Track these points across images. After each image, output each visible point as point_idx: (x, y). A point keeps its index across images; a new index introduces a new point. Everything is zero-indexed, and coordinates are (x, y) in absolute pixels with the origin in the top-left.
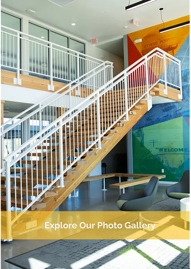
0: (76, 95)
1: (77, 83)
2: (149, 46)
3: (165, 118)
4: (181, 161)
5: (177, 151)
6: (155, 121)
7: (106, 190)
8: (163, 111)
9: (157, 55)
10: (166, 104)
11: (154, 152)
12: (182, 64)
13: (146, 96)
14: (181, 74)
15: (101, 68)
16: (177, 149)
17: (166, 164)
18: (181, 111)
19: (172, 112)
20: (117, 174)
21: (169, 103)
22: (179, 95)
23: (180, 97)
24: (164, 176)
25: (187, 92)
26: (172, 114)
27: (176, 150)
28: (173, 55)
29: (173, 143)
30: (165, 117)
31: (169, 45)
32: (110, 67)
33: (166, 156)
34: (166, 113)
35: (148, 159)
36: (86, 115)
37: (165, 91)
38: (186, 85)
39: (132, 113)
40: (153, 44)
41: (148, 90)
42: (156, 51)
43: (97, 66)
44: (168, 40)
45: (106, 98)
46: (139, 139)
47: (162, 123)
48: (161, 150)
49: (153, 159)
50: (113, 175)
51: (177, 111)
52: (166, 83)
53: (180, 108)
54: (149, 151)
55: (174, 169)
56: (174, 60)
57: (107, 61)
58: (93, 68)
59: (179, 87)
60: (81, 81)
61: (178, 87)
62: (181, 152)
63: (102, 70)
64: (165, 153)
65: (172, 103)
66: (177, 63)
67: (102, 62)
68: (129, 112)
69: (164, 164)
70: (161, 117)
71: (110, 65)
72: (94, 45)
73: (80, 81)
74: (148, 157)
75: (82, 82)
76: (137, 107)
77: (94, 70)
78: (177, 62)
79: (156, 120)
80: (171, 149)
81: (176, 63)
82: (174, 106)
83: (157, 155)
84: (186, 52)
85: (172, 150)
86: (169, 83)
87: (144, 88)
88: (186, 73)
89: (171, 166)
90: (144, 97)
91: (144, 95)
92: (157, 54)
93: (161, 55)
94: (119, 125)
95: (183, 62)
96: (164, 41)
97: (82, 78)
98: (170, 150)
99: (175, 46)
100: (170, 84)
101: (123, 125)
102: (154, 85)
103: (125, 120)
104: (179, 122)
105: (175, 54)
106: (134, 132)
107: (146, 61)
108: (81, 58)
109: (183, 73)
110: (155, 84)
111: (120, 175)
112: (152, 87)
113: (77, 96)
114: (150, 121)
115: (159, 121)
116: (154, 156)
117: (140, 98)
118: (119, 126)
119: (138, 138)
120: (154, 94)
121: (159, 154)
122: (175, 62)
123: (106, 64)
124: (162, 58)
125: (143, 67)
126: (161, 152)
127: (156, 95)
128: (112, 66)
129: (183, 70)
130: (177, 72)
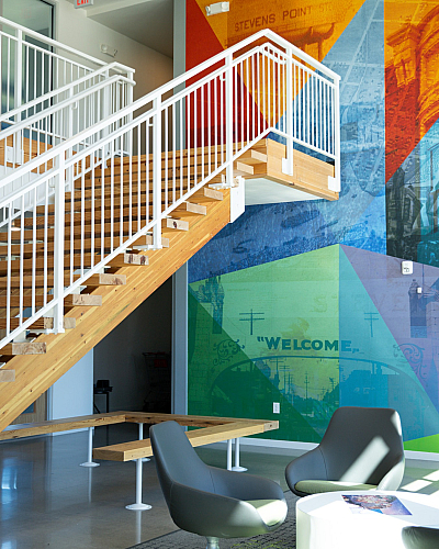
0: (6, 161)
1: (10, 125)
2: (249, 24)
3: (286, 247)
4: (331, 380)
5: (319, 348)
6: (259, 257)
7: (96, 465)
8: (284, 226)
9: (265, 53)
10: (292, 205)
11: (253, 349)
12: (343, 86)
13: (223, 176)
14: (341, 116)
15: (97, 82)
16: (321, 343)
17: (287, 387)
18: (334, 228)
19: (308, 232)
20: (131, 416)
21: (301, 203)
22: (330, 178)
23: (334, 185)
24: (275, 425)
25: (356, 172)
26: (309, 235)
27: (317, 345)
28: (319, 59)
29: (308, 325)
30: (288, 243)
31: (308, 25)
32: (126, 84)
33: (287, 362)
34: (291, 233)
35: (234, 369)
36: (40, 227)
37: (285, 163)
38: (354, 150)
39: (175, 224)
40: (260, 21)
41: (231, 158)
42: (263, 40)
43: (82, 75)
44: (307, 12)
45: (108, 176)
46: (209, 308)
47: (279, 263)
48: (272, 343)
49: (248, 369)
50: (119, 419)
51: (324, 227)
52: (291, 139)
53: (332, 219)
54: (238, 346)
55: (309, 404)
56: (320, 73)
57: (116, 64)
58: (69, 82)
59: (331, 156)
60: (27, 119)
61: (329, 154)
62: (332, 352)
63: (98, 88)
64: (286, 352)
65: (311, 202)
66: (329, 83)
67: (102, 66)
68: (164, 221)
69: (281, 387)
70: (277, 244)
71: (126, 75)
72: (84, 12)
73: (23, 118)
74: (234, 366)
75: (29, 122)
76: (191, 208)
77: (70, 86)
78: (329, 79)
79: (261, 253)
80: (303, 343)
81: (325, 81)
82: (316, 213)
83: (261, 359)
84: (359, 49)
85: (306, 345)
86: (299, 141)
87: (219, 153)
88: (354, 113)
89: (302, 393)
90: (216, 180)
91: (217, 171)
92: (266, 49)
93: (280, 52)
94: (131, 259)
95: (346, 78)
96: (293, 14)
97: (31, 109)
98: (299, 345)
99: (325, 29)
100: (303, 143)
101: (143, 259)
102: (250, 144)
103: (150, 247)
104: (328, 261)
105: (324, 53)
106: (196, 287)
107: (228, 69)
108: (29, 44)
109: (345, 113)
110: (255, 141)
111: (141, 418)
112: (244, 150)
113: (10, 165)
114: (244, 255)
115: (268, 255)
116: (251, 361)
117: (205, 181)
118: (130, 263)
119: (206, 306)
120: (251, 170)
121: (264, 355)
122: (321, 79)
123: (112, 73)
124: (280, 62)
125: (218, 84)
126: (272, 351)
127: (256, 175)
128: (131, 79)
129: (345, 104)
130: (329, 109)
